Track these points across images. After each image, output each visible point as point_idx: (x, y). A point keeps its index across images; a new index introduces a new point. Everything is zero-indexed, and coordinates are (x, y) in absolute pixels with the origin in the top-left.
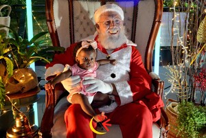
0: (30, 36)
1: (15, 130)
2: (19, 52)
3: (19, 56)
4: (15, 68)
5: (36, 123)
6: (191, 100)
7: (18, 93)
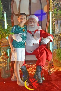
1: (2, 56)
2: (3, 33)
4: (2, 38)
5: (9, 55)
7: (3, 46)
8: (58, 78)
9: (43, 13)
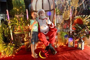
0: (28, 19)
1: (25, 37)
3: (25, 23)
5: (30, 36)
6: (63, 31)
7: (26, 30)
8: (62, 50)
9: (51, 9)
